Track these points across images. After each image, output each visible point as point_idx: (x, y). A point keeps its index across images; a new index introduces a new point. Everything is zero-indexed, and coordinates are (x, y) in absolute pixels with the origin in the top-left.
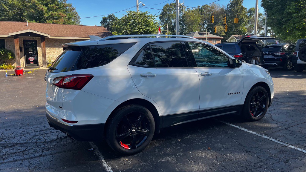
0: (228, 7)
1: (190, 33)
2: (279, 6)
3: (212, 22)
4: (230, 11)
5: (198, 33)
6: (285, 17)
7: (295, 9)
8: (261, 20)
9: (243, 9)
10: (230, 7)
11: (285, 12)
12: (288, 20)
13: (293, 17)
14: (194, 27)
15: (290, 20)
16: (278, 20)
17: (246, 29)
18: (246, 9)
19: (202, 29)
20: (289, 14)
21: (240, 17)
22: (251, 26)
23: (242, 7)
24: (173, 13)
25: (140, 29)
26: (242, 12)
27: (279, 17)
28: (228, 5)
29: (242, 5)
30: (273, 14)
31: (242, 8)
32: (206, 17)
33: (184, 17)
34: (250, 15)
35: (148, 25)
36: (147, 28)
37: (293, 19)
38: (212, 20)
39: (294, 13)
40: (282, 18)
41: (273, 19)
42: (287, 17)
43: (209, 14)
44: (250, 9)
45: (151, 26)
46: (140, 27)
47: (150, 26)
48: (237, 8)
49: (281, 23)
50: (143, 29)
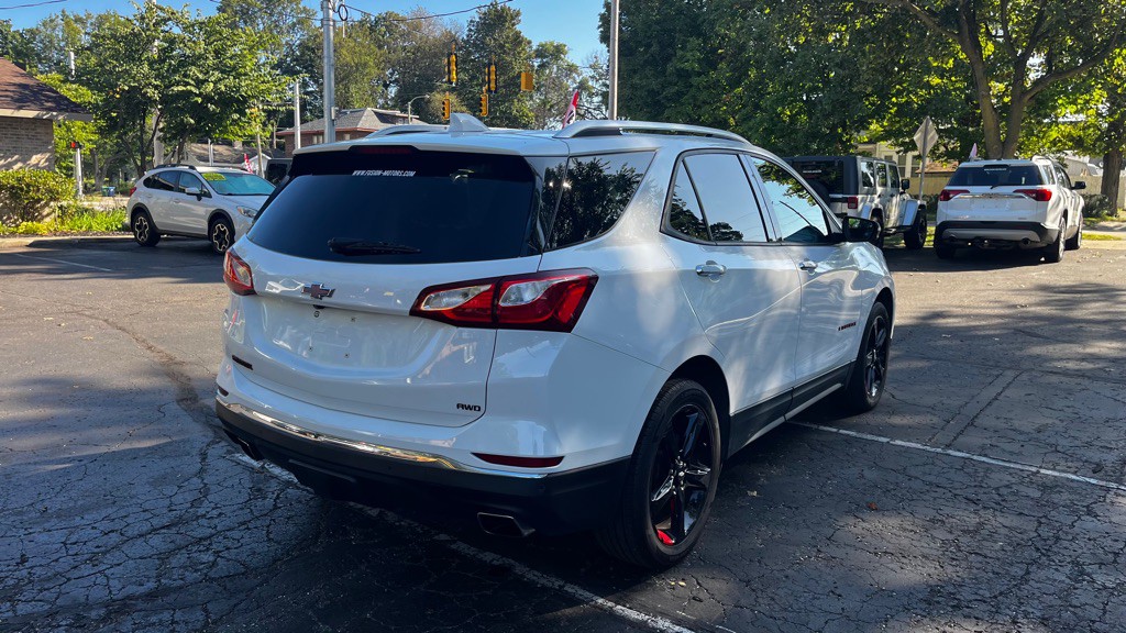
0: (470, 30)
1: (345, 113)
2: (655, 48)
3: (449, 79)
4: (479, 46)
5: (376, 113)
6: (670, 83)
7: (699, 61)
8: (575, 85)
9: (520, 42)
10: (478, 31)
11: (670, 68)
12: (680, 94)
13: (691, 86)
14: (353, 89)
15: (683, 94)
16: (652, 93)
17: (531, 111)
18: (529, 42)
19: (381, 101)
20: (684, 75)
21: (513, 68)
22: (544, 103)
23: (518, 35)
24: (261, 26)
25: (199, 83)
26: (519, 53)
27: (654, 84)
28: (471, 21)
29: (518, 27)
30: (635, 72)
31: (518, 40)
32: (393, 57)
33: (308, 48)
34: (542, 66)
35: (234, 68)
36: (230, 81)
37: (694, 90)
38: (449, 72)
39: (699, 74)
40: (663, 88)
41: (633, 87)
42: (675, 84)
43: (404, 48)
44: (542, 46)
45: (245, 74)
46: (201, 76)
47: (241, 75)
48: (501, 36)
49: (659, 101)
50: (215, 83)
